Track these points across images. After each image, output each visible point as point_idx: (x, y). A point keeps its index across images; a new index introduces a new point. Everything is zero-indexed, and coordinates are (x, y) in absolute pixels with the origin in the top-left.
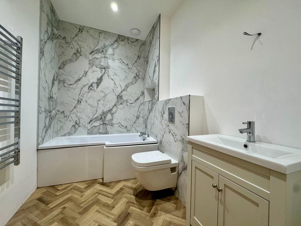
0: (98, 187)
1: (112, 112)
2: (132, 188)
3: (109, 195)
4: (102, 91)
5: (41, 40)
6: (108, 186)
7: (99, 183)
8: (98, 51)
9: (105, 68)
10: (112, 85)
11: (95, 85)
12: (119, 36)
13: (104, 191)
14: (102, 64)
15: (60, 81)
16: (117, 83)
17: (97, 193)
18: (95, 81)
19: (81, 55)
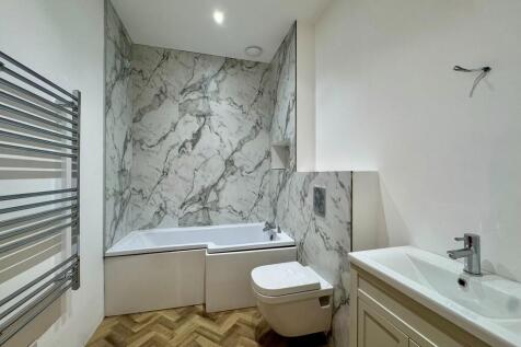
0: (197, 321)
1: (218, 188)
2: (252, 326)
3: (216, 337)
4: (201, 155)
5: (106, 85)
6: (214, 320)
7: (199, 314)
8: (193, 88)
9: (204, 116)
10: (216, 144)
11: (189, 145)
12: (227, 60)
13: (207, 330)
14: (200, 108)
15: (135, 142)
16: (225, 140)
17: (195, 331)
18: (189, 137)
19: (166, 97)
